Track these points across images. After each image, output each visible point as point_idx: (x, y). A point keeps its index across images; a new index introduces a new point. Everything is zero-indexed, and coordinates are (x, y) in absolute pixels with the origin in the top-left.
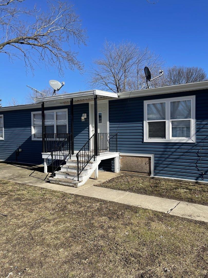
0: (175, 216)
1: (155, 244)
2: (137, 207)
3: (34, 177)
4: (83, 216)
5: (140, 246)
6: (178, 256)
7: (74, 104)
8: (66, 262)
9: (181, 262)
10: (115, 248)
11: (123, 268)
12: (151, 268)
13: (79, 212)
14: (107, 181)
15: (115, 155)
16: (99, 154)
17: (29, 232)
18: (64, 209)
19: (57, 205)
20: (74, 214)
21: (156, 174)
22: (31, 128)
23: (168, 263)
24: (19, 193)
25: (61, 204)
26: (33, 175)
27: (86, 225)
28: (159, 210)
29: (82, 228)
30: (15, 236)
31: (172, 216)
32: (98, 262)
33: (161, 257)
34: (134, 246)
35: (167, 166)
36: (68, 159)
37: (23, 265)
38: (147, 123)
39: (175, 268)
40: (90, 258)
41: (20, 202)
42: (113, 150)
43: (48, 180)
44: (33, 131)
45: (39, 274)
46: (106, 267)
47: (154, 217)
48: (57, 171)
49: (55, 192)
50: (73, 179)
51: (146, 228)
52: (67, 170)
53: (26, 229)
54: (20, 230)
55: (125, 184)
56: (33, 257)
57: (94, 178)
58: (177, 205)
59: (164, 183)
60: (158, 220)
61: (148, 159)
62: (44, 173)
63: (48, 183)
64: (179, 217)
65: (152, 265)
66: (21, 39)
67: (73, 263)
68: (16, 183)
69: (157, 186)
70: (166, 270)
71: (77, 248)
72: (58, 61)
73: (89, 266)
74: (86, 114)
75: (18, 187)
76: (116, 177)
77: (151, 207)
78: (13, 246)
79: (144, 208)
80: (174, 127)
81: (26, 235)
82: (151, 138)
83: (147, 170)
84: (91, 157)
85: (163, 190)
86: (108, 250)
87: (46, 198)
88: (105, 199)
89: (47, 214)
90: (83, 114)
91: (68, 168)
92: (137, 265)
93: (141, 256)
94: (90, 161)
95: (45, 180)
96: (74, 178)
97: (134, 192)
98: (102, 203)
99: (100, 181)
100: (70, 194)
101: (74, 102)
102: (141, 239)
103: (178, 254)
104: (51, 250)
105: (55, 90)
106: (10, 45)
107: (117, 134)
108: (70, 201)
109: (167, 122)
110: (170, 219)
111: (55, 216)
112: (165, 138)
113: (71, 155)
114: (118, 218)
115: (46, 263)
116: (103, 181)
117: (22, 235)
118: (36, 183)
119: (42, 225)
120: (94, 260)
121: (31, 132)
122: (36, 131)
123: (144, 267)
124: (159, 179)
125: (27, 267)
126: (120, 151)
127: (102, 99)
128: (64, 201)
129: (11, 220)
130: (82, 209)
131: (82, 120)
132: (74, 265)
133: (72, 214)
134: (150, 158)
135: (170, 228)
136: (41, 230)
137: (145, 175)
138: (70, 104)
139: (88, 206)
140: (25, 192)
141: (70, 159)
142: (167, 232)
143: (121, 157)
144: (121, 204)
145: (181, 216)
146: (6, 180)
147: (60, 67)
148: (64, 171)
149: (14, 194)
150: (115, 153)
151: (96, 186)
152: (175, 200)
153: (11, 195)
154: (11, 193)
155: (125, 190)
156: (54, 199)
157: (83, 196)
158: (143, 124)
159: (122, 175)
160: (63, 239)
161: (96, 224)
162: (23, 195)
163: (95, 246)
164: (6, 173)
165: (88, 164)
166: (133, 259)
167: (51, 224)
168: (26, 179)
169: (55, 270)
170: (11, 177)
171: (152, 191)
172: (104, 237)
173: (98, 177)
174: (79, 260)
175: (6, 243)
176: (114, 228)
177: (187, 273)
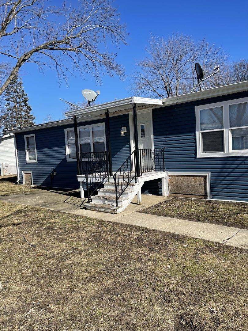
0: (232, 247)
1: (202, 279)
2: (185, 237)
3: (69, 203)
4: (119, 247)
5: (183, 281)
6: (229, 295)
7: (110, 116)
8: (94, 298)
9: (233, 302)
10: (153, 284)
11: (160, 307)
12: (195, 308)
13: (115, 242)
14: (152, 206)
15: (162, 175)
16: (141, 174)
17: (57, 264)
18: (98, 238)
19: (91, 235)
20: (110, 244)
21: (213, 196)
22: (65, 147)
23: (216, 303)
24: (51, 221)
25: (96, 233)
26: (69, 200)
27: (121, 257)
28: (212, 240)
29: (117, 261)
30: (42, 268)
31: (229, 247)
32: (131, 299)
33: (208, 295)
34: (176, 282)
35: (227, 186)
36: (106, 181)
37: (47, 300)
38: (200, 134)
39: (224, 309)
40: (122, 294)
41: (50, 231)
42: (159, 169)
43: (84, 207)
44: (68, 151)
45: (63, 311)
46: (140, 305)
47: (206, 249)
48: (93, 196)
49: (90, 219)
50: (111, 205)
51: (194, 261)
52: (105, 194)
53: (54, 260)
54: (47, 262)
55: (173, 209)
56: (58, 292)
57: (137, 203)
58: (236, 234)
59: (223, 207)
60: (210, 252)
61: (203, 178)
62: (80, 198)
63: (84, 210)
64: (237, 248)
65: (195, 304)
66: (51, 44)
67: (103, 299)
68: (49, 210)
69: (213, 211)
70: (213, 311)
71: (109, 283)
72: (94, 66)
73: (120, 303)
74: (125, 128)
75: (51, 215)
76: (163, 201)
77: (203, 236)
78: (38, 280)
79: (194, 237)
80: (234, 136)
81: (53, 267)
82: (205, 152)
83: (203, 192)
84: (132, 178)
85: (221, 215)
86: (144, 285)
87: (80, 227)
88: (147, 227)
89: (79, 245)
90: (123, 128)
91: (106, 191)
92: (177, 304)
93: (183, 294)
94: (131, 183)
95: (80, 206)
96: (113, 203)
97: (184, 218)
98: (144, 231)
99: (143, 207)
100: (107, 222)
101: (109, 114)
102: (185, 274)
103: (230, 292)
104: (79, 284)
105: (89, 102)
106: (38, 53)
107: (164, 149)
108: (106, 229)
109: (225, 131)
110: (224, 251)
111: (88, 246)
112: (224, 152)
113: (109, 176)
114: (161, 249)
115: (72, 299)
116: (147, 206)
117: (50, 267)
118: (70, 210)
119: (72, 256)
120: (126, 296)
121: (66, 152)
122: (71, 151)
123: (186, 306)
124: (217, 203)
125: (50, 303)
126: (169, 170)
127: (143, 107)
128: (100, 230)
129: (39, 250)
130: (119, 238)
131: (122, 135)
132: (104, 302)
133: (108, 244)
134: (205, 177)
135: (224, 261)
136: (70, 262)
137: (200, 198)
138: (105, 117)
139: (126, 236)
140: (58, 220)
141: (108, 181)
142: (219, 265)
143: (170, 178)
144: (166, 232)
145: (240, 247)
146: (39, 207)
147: (96, 74)
148: (102, 195)
149: (45, 222)
150: (162, 172)
151: (139, 212)
152: (234, 228)
153: (42, 223)
154: (42, 222)
155: (172, 216)
156: (89, 228)
157: (122, 224)
158: (195, 135)
159: (171, 198)
160: (93, 272)
161: (134, 256)
162: (55, 223)
163: (130, 280)
164: (39, 199)
165: (128, 187)
166: (173, 296)
167: (82, 255)
168: (60, 205)
169: (82, 306)
170: (44, 203)
171: (207, 217)
172: (142, 270)
173: (141, 202)
174: (109, 296)
175: (31, 276)
176: (154, 260)
177: (238, 315)
